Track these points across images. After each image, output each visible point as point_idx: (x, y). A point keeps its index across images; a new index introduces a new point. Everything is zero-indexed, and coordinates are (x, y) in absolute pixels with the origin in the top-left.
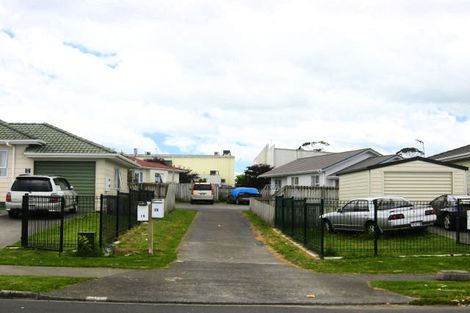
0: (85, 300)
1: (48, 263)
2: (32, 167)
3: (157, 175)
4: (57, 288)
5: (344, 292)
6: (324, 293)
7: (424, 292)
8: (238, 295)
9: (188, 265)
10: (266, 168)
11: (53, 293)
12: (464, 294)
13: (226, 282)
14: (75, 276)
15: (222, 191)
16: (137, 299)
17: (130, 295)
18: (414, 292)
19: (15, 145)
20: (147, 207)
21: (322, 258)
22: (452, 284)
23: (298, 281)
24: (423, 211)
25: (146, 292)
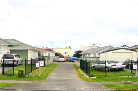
0: (16, 90)
1: (9, 79)
2: (9, 52)
3: (49, 54)
4: (9, 86)
5: (93, 87)
6: (87, 88)
7: (116, 87)
8: (61, 88)
9: (50, 80)
10: (81, 52)
11: (7, 88)
12: (128, 88)
13: (59, 85)
14: (15, 83)
15: (68, 58)
16: (31, 90)
17: (30, 88)
18: (113, 87)
19: (4, 45)
20: (39, 63)
21: (90, 77)
22: (125, 85)
23: (80, 84)
24: (122, 64)
25: (35, 87)
